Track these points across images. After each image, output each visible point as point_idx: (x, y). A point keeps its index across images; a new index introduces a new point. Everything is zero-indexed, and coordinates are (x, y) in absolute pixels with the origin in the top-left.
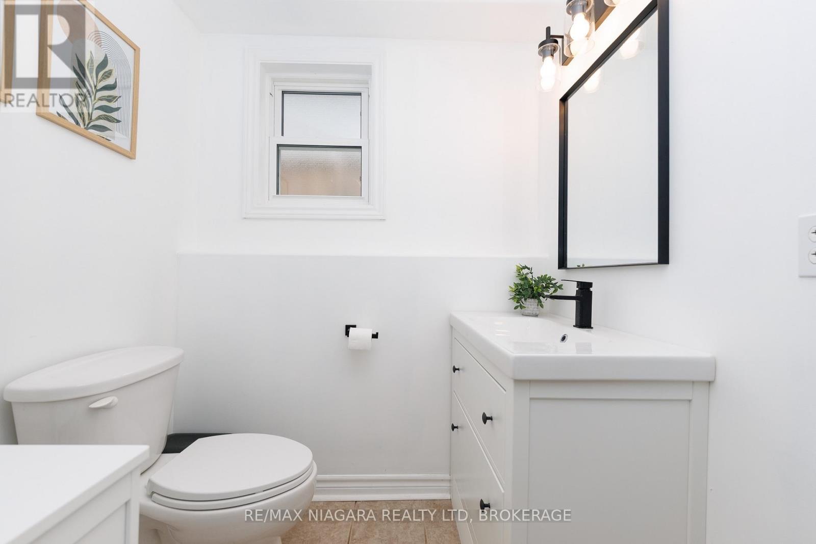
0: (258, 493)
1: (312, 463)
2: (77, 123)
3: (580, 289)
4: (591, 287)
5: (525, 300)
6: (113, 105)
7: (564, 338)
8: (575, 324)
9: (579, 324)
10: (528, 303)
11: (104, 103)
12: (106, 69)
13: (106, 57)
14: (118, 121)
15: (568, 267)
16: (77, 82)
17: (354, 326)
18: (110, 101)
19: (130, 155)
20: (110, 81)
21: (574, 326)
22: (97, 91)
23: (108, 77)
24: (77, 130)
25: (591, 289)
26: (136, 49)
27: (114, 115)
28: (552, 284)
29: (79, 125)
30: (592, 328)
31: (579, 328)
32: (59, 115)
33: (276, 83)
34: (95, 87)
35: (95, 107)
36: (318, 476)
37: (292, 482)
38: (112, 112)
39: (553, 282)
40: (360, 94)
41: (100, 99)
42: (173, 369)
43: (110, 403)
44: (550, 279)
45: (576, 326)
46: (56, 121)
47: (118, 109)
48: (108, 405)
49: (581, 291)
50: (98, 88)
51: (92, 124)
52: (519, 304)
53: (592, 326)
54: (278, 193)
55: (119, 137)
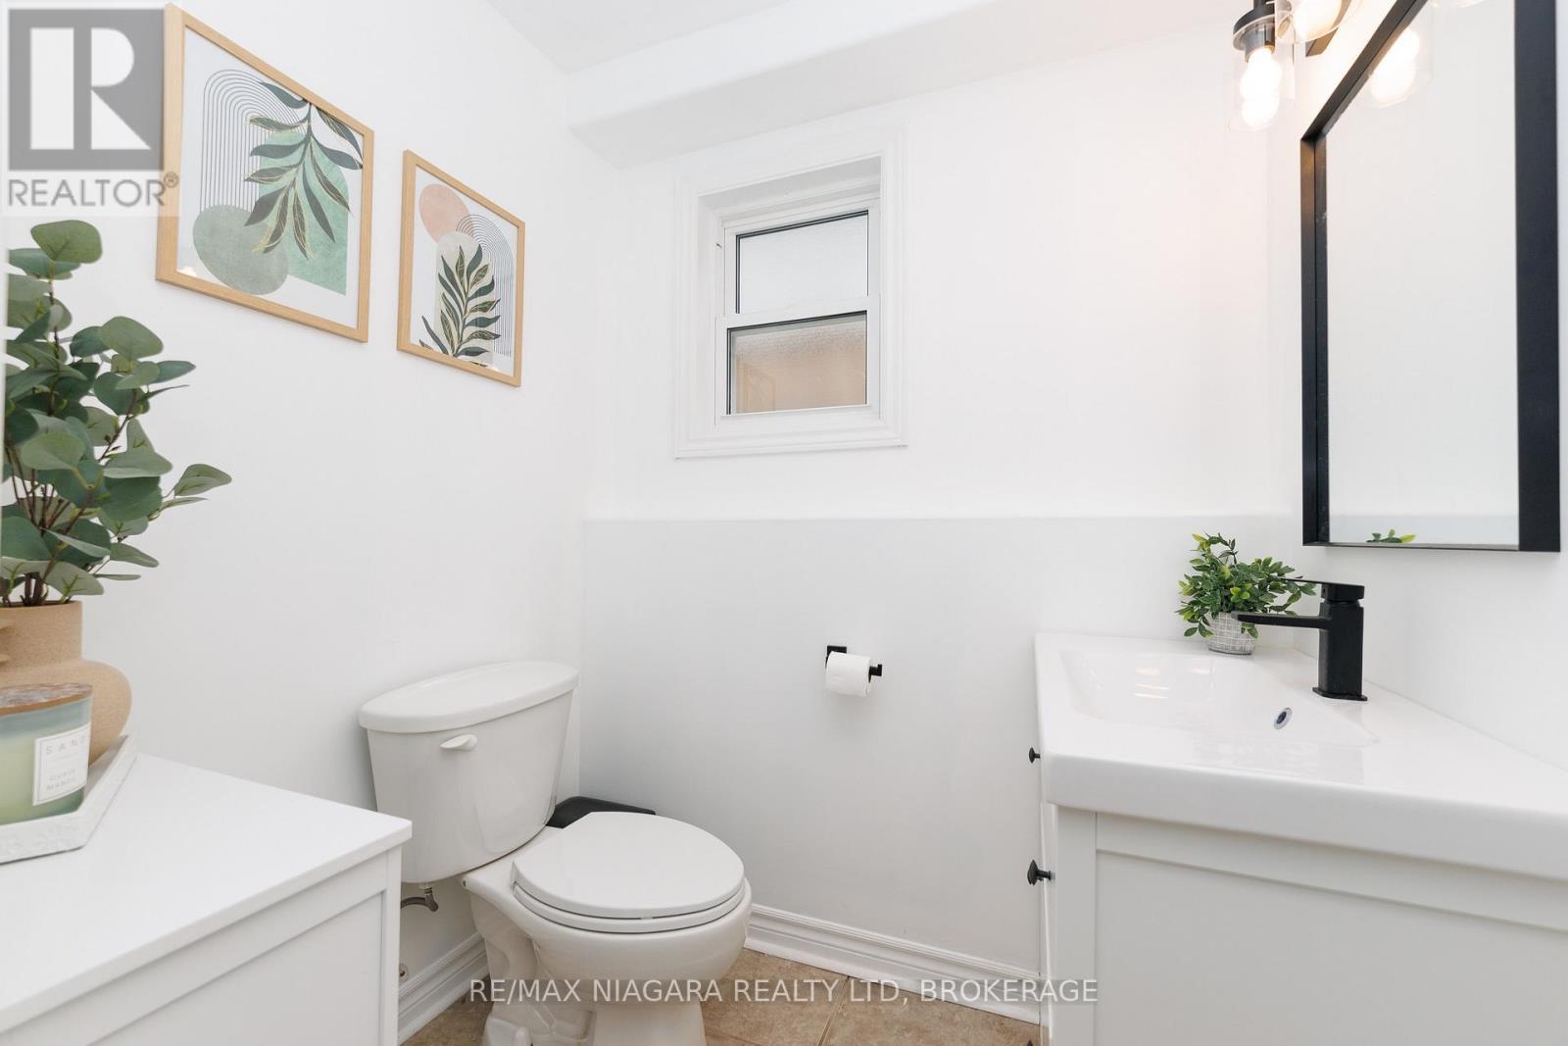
0: (645, 918)
1: (742, 881)
2: (445, 351)
3: (1330, 601)
4: (1362, 597)
5: (1214, 615)
6: (489, 315)
7: (1282, 717)
8: (1317, 685)
9: (1325, 688)
10: (1221, 624)
11: (479, 314)
12: (481, 266)
13: (480, 247)
14: (497, 336)
15: (1332, 539)
16: (444, 295)
17: (843, 650)
18: (485, 310)
19: (512, 382)
20: (485, 281)
21: (1314, 690)
22: (469, 300)
23: (483, 276)
24: (446, 361)
25: (1362, 602)
26: (519, 226)
27: (491, 328)
28: (1283, 581)
29: (447, 353)
30: (1365, 699)
31: (1324, 695)
32: (422, 344)
33: (726, 225)
34: (466, 294)
35: (467, 322)
36: (754, 905)
37: (715, 909)
38: (489, 324)
39: (1288, 576)
40: (865, 213)
41: (473, 310)
42: (562, 698)
43: (466, 743)
44: (1278, 568)
45: (1318, 690)
46: (420, 352)
47: (497, 318)
48: (460, 746)
49: (1328, 605)
50: (470, 295)
51: (462, 347)
52: (1196, 625)
53: (1363, 693)
54: (729, 411)
55: (498, 361)
